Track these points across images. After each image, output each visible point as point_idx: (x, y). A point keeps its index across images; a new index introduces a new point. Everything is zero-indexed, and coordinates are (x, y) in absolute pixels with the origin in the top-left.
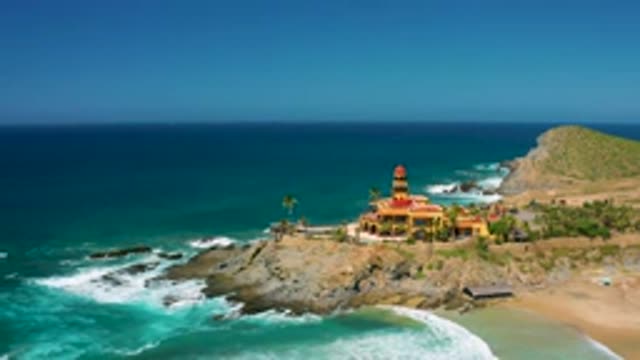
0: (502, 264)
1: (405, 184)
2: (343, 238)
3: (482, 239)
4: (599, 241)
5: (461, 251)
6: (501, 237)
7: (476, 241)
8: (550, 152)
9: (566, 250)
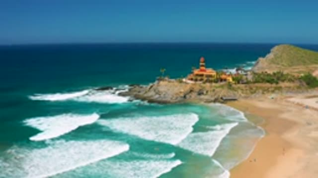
0: (235, 91)
1: (204, 64)
2: (181, 82)
3: (229, 82)
4: (274, 85)
5: (222, 86)
6: (237, 82)
7: (228, 83)
8: (274, 55)
9: (261, 88)
